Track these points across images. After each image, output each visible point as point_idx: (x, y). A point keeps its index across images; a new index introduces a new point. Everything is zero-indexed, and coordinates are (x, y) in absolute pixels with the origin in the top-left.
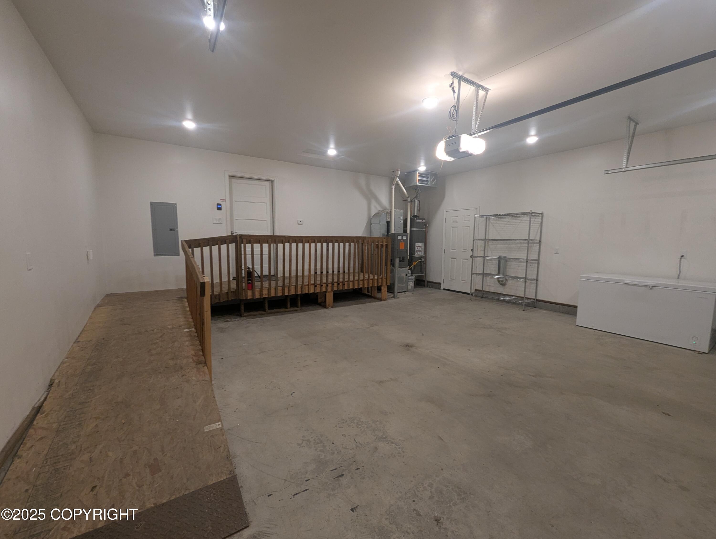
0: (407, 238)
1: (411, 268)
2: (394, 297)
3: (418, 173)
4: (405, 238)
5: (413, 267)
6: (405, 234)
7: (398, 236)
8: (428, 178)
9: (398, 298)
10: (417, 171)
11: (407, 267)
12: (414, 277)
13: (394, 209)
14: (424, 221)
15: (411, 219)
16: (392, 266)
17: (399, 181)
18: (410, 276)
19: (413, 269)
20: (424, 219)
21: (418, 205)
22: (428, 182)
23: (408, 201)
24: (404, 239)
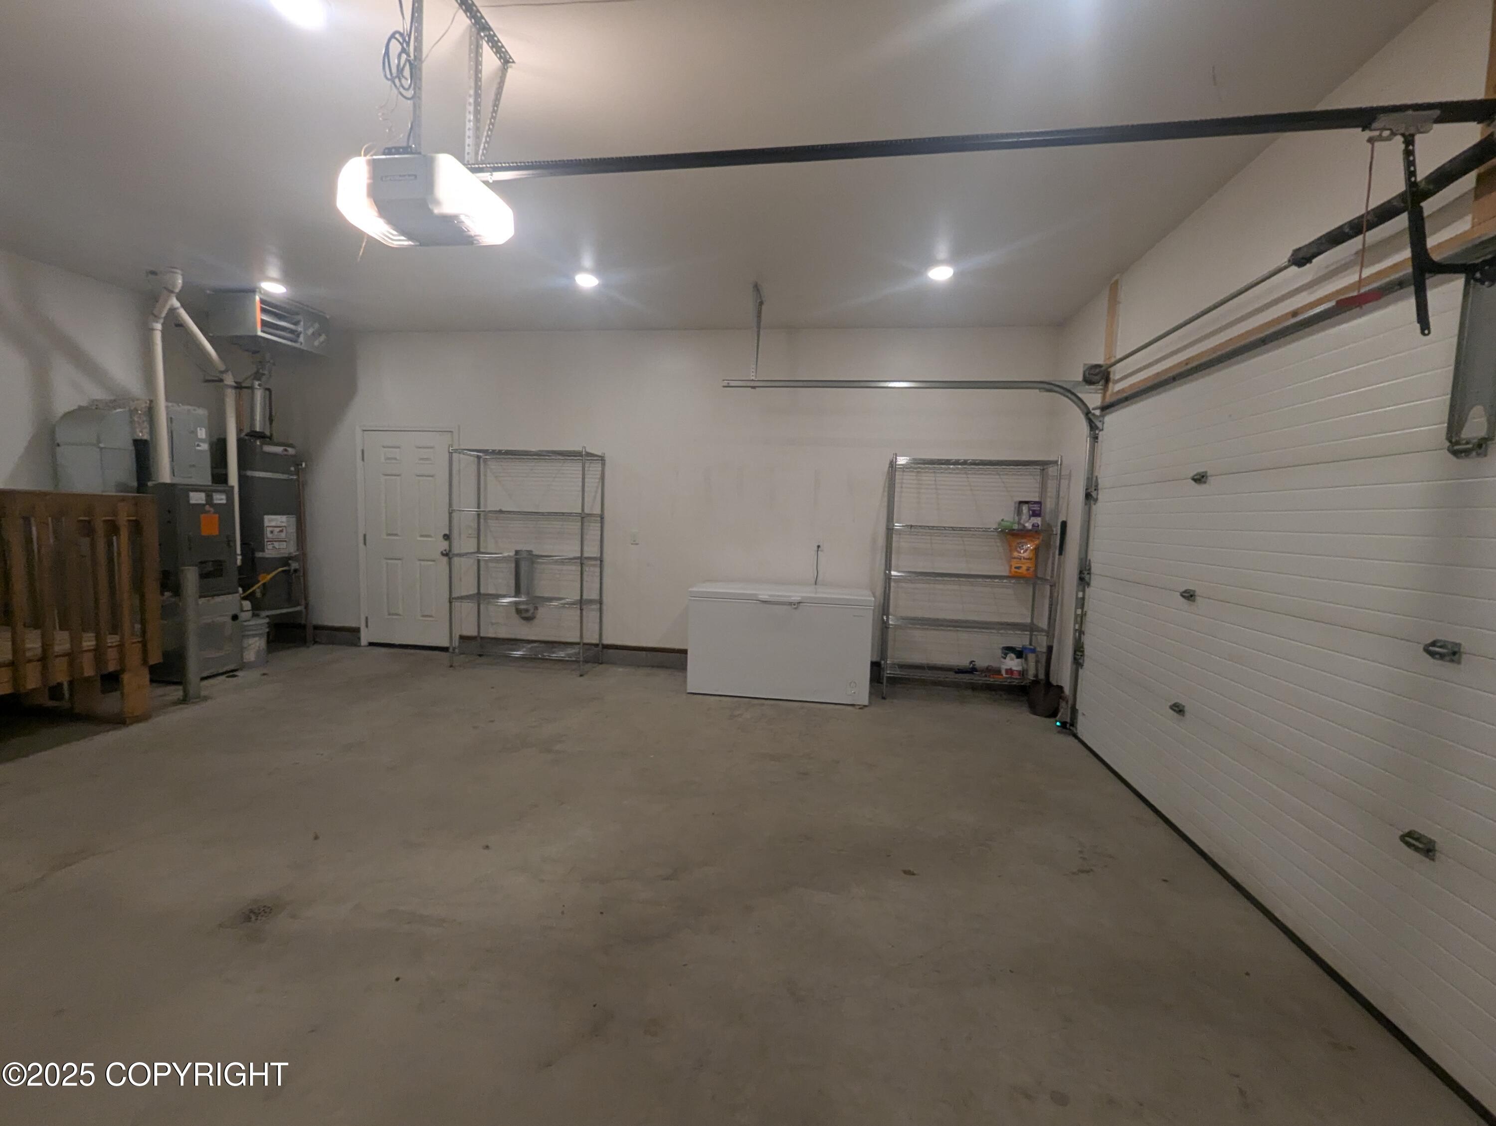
0: (230, 498)
1: (254, 592)
2: (185, 700)
3: (257, 298)
4: (220, 499)
5: (258, 591)
6: (221, 487)
7: (192, 494)
8: (296, 323)
9: (206, 698)
10: (253, 291)
11: (237, 592)
12: (267, 620)
13: (167, 400)
14: (291, 451)
15: (240, 442)
16: (167, 594)
17: (183, 313)
18: (249, 621)
19: (258, 595)
20: (291, 446)
21: (265, 401)
22: (298, 336)
23: (226, 382)
24: (215, 502)
